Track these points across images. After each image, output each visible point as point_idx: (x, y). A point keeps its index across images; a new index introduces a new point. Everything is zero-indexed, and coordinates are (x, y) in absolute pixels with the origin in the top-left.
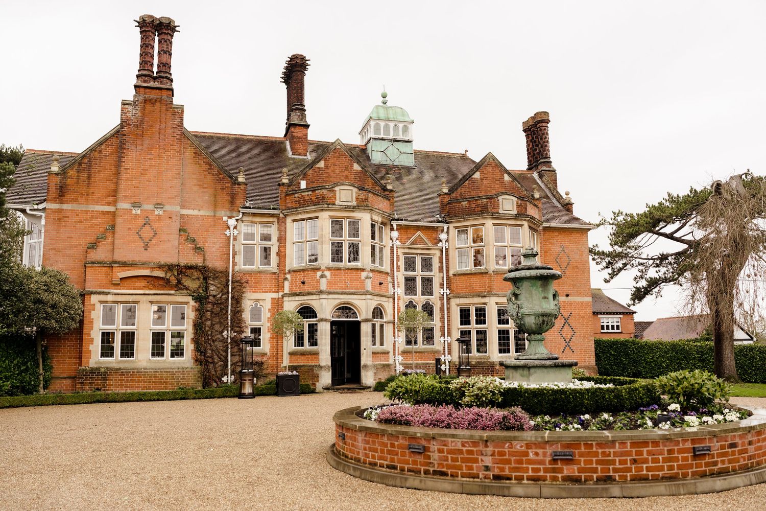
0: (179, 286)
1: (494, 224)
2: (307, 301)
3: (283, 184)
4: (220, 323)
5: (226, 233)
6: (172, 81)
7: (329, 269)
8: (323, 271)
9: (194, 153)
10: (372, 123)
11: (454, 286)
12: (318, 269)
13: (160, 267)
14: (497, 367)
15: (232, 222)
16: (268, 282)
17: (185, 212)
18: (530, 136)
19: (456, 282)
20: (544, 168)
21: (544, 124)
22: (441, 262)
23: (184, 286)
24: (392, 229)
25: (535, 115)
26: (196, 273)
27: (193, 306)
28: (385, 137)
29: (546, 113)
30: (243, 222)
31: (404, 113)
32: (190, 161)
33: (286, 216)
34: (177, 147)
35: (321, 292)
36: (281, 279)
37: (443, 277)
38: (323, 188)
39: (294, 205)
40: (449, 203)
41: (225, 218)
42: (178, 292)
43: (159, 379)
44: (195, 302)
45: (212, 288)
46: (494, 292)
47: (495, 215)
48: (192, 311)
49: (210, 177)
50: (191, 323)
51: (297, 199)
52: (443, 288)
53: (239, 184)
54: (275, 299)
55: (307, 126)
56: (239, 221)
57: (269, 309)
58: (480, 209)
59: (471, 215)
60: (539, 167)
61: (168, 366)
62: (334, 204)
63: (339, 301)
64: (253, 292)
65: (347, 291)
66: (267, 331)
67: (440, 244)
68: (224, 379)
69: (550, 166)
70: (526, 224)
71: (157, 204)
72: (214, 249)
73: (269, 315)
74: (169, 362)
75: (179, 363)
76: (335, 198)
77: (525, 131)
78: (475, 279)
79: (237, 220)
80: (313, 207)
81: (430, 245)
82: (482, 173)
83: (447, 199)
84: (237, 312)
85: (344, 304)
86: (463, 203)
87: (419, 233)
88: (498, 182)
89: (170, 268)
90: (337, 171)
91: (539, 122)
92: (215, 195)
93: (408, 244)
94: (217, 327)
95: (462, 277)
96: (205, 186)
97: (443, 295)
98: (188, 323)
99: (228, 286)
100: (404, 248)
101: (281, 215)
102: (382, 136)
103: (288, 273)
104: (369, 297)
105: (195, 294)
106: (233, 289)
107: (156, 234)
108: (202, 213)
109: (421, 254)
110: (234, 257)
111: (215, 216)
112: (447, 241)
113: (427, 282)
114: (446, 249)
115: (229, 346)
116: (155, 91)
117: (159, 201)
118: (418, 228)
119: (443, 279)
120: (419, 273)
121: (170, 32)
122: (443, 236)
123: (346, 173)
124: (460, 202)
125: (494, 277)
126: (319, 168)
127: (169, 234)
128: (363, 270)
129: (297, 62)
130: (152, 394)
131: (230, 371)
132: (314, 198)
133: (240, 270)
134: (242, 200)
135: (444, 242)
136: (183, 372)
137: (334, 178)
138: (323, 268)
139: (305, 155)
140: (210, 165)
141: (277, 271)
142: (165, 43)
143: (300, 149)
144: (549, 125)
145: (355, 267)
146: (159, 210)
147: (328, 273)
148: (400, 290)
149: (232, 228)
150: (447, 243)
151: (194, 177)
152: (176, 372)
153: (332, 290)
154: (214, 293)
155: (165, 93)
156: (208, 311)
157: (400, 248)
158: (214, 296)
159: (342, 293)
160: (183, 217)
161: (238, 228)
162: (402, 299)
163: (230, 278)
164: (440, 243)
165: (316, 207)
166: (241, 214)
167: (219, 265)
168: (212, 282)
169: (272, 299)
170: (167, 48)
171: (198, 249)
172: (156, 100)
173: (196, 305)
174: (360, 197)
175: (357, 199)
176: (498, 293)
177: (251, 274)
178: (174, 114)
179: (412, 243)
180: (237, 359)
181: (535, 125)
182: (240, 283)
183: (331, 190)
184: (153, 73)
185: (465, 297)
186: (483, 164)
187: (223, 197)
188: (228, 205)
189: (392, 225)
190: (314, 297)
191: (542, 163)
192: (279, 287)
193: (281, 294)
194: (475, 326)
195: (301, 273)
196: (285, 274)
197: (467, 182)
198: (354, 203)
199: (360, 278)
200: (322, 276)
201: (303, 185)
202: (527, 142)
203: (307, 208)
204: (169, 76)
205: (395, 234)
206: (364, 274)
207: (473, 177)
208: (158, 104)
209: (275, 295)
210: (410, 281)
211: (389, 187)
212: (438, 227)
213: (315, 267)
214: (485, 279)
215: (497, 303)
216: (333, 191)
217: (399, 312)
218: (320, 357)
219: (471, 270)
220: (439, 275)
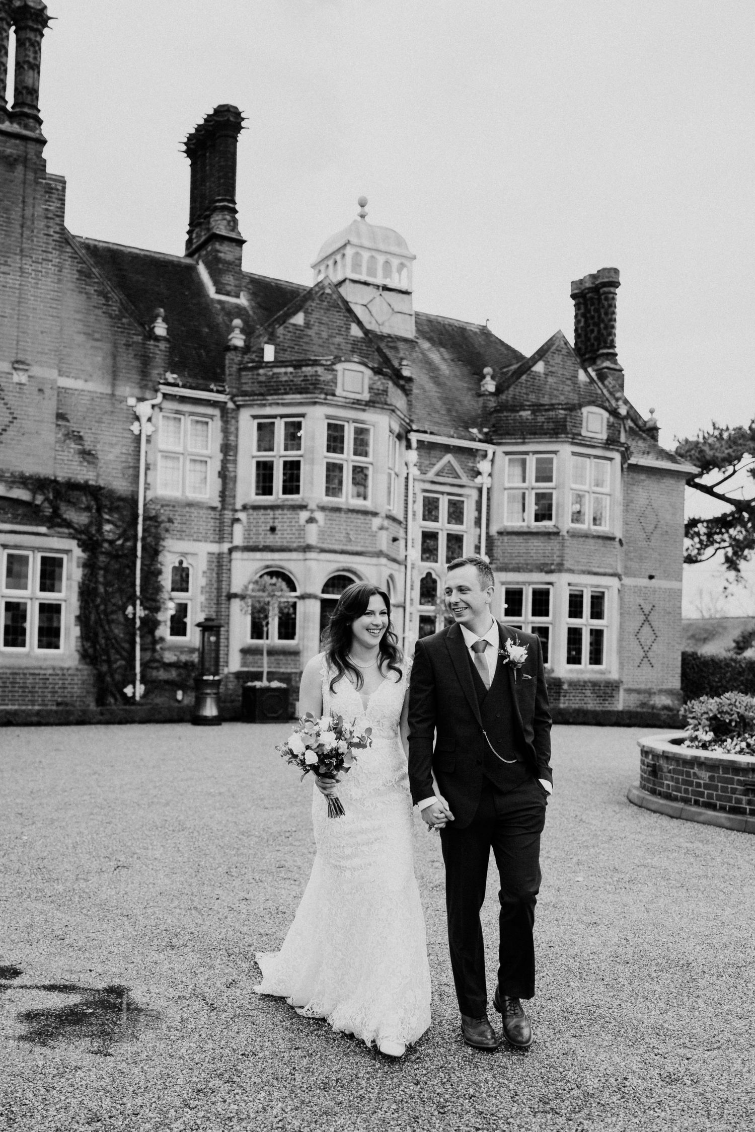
0: (55, 521)
1: (574, 454)
2: (278, 563)
3: (236, 348)
4: (121, 591)
5: (132, 428)
6: (40, 122)
7: (323, 508)
8: (312, 511)
9: (78, 271)
10: (349, 251)
11: (498, 552)
12: (303, 507)
13: (23, 481)
14: (565, 687)
15: (144, 409)
16: (204, 523)
17: (64, 382)
18: (582, 307)
19: (503, 546)
20: (607, 364)
21: (612, 289)
22: (479, 510)
23: (65, 520)
24: (409, 447)
25: (599, 271)
26: (84, 499)
27: (79, 558)
28: (370, 280)
29: (616, 271)
30: (161, 409)
31: (400, 242)
32: (71, 285)
33: (238, 407)
34: (54, 256)
35: (307, 548)
36: (227, 521)
37: (480, 536)
38: (316, 363)
39: (256, 388)
40: (496, 411)
41: (132, 401)
42: (52, 531)
43: (20, 687)
44: (83, 551)
45: (107, 527)
46: (567, 565)
47: (576, 439)
48: (78, 567)
49: (105, 320)
50: (75, 589)
51: (263, 379)
53: (157, 339)
54: (213, 554)
55: (240, 242)
56: (157, 409)
57: (204, 572)
58: (551, 425)
59: (535, 434)
60: (599, 362)
61: (35, 663)
62: (334, 395)
63: (335, 566)
64: (178, 539)
65: (349, 548)
66: (199, 609)
67: (479, 480)
68: (129, 691)
69: (615, 362)
70: (617, 456)
71: (17, 362)
72: (111, 457)
73: (203, 581)
74: (37, 658)
75: (54, 659)
76: (336, 383)
77: (573, 296)
78: (536, 544)
79: (153, 406)
80: (298, 396)
81: (464, 480)
82: (547, 363)
83: (492, 403)
84: (152, 574)
85: (344, 570)
86: (523, 413)
87: (449, 457)
88: (569, 382)
89: (39, 484)
90: (324, 335)
91: (605, 284)
92: (114, 357)
93: (431, 475)
94: (118, 600)
95: (514, 537)
96: (97, 336)
98: (69, 587)
99: (136, 524)
100: (424, 481)
101: (230, 405)
102: (363, 278)
103: (241, 510)
104: (384, 561)
105: (84, 537)
106: (144, 530)
107: (15, 418)
108: (90, 386)
109: (449, 494)
110: (146, 474)
111: (113, 395)
112: (490, 475)
113: (455, 541)
114: (488, 489)
115: (138, 632)
116: (13, 141)
117: (21, 357)
118: (447, 449)
119: (480, 538)
120: (443, 526)
121: (40, 27)
122: (484, 466)
123: (338, 339)
124: (518, 411)
125: (569, 542)
126: (294, 325)
127: (38, 421)
128: (375, 514)
129: (228, 120)
130: (28, 713)
131: (138, 677)
132: (298, 380)
133: (156, 498)
134: (161, 370)
135: (485, 475)
136: (63, 675)
137: (320, 346)
138: (312, 505)
139: (238, 296)
140: (107, 298)
141: (219, 505)
142: (32, 49)
143: (230, 285)
144: (617, 291)
145: (363, 509)
146: (21, 373)
147: (319, 516)
148: (415, 553)
149: (144, 420)
150: (489, 478)
151: (78, 316)
152: (50, 675)
153: (325, 546)
154: (111, 536)
155: (31, 147)
156: (101, 568)
157: (419, 480)
158: (111, 542)
159: (343, 552)
160: (62, 393)
161: (153, 420)
162: (417, 568)
163: (141, 511)
164: (479, 477)
165: (304, 396)
166: (160, 396)
167: (120, 486)
168: (107, 517)
169: (209, 553)
170: (35, 58)
171: (87, 455)
172: (16, 160)
173: (83, 555)
174: (375, 387)
175: (371, 389)
176: (572, 567)
177: (174, 506)
178: (49, 190)
179: (437, 475)
180: (148, 655)
181: (596, 289)
182: (156, 521)
183: (330, 369)
184: (6, 102)
185: (517, 569)
186: (549, 348)
187: (128, 360)
188: (136, 377)
189: (408, 441)
190: (294, 555)
191: (603, 354)
192: (221, 535)
193: (226, 547)
194: (531, 618)
195: (269, 511)
196: (236, 511)
197: (524, 377)
198: (366, 396)
199: (370, 528)
200: (311, 520)
201: (269, 354)
202: (576, 316)
203: (285, 397)
204: (35, 112)
205: (413, 456)
206: (376, 522)
207: (534, 369)
208: (20, 168)
209: (215, 548)
210: (429, 537)
211: (406, 373)
212: (477, 450)
213: (298, 503)
214: (554, 543)
215: (569, 584)
216: (333, 370)
217: (412, 589)
218: (301, 659)
219: (529, 527)
220: (474, 531)
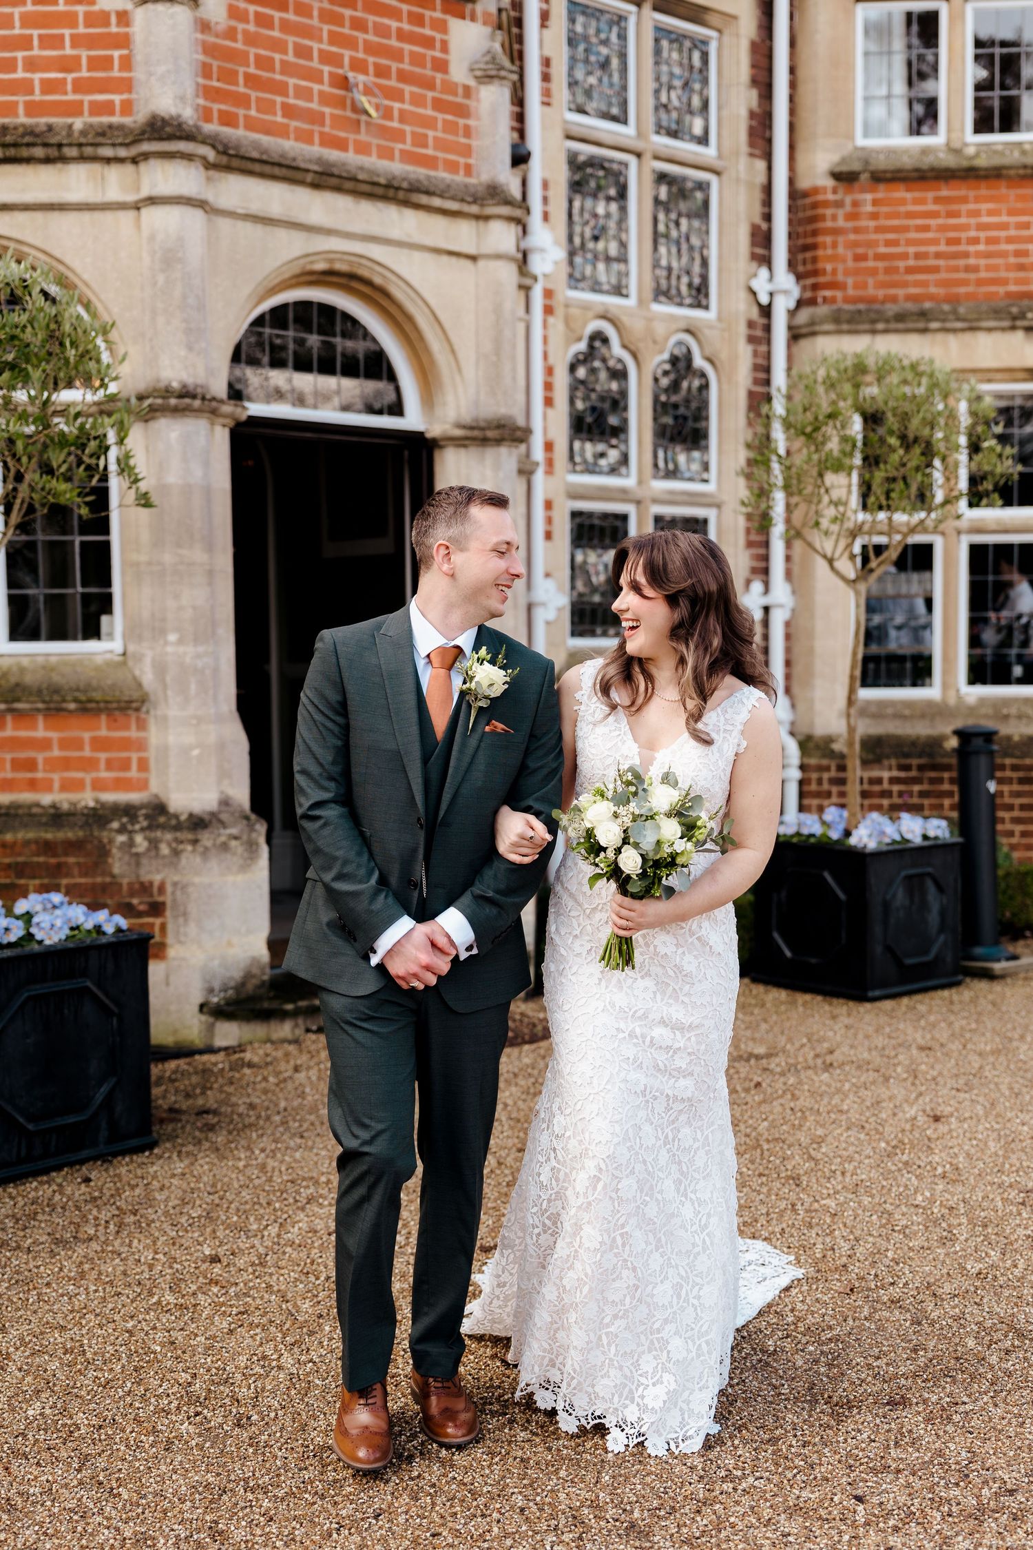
11: (836, 256)
19: (858, 232)
22: (763, 82)
35: (150, 141)
37: (768, 189)
52: (766, 260)
65: (350, 159)
78: (984, 215)
85: (324, 276)
95: (900, 193)
97: (766, 311)
113: (681, 206)
119: (768, 201)
120: (640, 139)
153: (241, 136)
159: (325, 181)
162: (560, 311)
194: (966, 514)
199: (442, 66)
210: (594, 184)
217: (549, 402)
218: (154, 736)
219: (957, 152)
220: (748, 169)
